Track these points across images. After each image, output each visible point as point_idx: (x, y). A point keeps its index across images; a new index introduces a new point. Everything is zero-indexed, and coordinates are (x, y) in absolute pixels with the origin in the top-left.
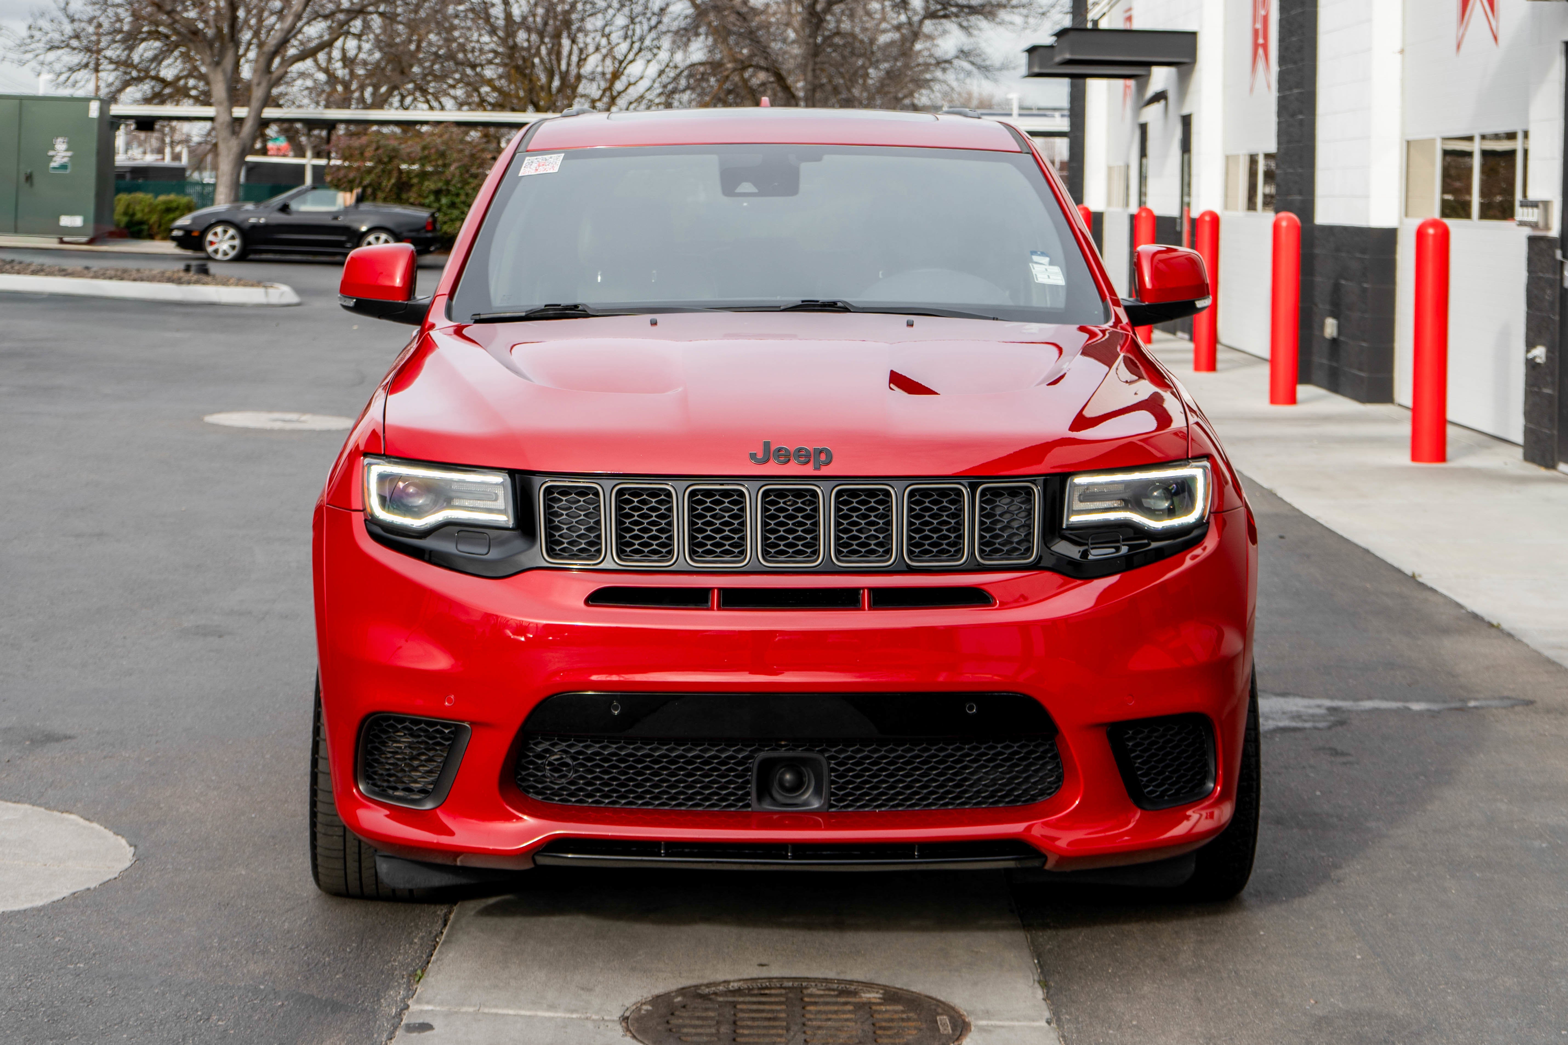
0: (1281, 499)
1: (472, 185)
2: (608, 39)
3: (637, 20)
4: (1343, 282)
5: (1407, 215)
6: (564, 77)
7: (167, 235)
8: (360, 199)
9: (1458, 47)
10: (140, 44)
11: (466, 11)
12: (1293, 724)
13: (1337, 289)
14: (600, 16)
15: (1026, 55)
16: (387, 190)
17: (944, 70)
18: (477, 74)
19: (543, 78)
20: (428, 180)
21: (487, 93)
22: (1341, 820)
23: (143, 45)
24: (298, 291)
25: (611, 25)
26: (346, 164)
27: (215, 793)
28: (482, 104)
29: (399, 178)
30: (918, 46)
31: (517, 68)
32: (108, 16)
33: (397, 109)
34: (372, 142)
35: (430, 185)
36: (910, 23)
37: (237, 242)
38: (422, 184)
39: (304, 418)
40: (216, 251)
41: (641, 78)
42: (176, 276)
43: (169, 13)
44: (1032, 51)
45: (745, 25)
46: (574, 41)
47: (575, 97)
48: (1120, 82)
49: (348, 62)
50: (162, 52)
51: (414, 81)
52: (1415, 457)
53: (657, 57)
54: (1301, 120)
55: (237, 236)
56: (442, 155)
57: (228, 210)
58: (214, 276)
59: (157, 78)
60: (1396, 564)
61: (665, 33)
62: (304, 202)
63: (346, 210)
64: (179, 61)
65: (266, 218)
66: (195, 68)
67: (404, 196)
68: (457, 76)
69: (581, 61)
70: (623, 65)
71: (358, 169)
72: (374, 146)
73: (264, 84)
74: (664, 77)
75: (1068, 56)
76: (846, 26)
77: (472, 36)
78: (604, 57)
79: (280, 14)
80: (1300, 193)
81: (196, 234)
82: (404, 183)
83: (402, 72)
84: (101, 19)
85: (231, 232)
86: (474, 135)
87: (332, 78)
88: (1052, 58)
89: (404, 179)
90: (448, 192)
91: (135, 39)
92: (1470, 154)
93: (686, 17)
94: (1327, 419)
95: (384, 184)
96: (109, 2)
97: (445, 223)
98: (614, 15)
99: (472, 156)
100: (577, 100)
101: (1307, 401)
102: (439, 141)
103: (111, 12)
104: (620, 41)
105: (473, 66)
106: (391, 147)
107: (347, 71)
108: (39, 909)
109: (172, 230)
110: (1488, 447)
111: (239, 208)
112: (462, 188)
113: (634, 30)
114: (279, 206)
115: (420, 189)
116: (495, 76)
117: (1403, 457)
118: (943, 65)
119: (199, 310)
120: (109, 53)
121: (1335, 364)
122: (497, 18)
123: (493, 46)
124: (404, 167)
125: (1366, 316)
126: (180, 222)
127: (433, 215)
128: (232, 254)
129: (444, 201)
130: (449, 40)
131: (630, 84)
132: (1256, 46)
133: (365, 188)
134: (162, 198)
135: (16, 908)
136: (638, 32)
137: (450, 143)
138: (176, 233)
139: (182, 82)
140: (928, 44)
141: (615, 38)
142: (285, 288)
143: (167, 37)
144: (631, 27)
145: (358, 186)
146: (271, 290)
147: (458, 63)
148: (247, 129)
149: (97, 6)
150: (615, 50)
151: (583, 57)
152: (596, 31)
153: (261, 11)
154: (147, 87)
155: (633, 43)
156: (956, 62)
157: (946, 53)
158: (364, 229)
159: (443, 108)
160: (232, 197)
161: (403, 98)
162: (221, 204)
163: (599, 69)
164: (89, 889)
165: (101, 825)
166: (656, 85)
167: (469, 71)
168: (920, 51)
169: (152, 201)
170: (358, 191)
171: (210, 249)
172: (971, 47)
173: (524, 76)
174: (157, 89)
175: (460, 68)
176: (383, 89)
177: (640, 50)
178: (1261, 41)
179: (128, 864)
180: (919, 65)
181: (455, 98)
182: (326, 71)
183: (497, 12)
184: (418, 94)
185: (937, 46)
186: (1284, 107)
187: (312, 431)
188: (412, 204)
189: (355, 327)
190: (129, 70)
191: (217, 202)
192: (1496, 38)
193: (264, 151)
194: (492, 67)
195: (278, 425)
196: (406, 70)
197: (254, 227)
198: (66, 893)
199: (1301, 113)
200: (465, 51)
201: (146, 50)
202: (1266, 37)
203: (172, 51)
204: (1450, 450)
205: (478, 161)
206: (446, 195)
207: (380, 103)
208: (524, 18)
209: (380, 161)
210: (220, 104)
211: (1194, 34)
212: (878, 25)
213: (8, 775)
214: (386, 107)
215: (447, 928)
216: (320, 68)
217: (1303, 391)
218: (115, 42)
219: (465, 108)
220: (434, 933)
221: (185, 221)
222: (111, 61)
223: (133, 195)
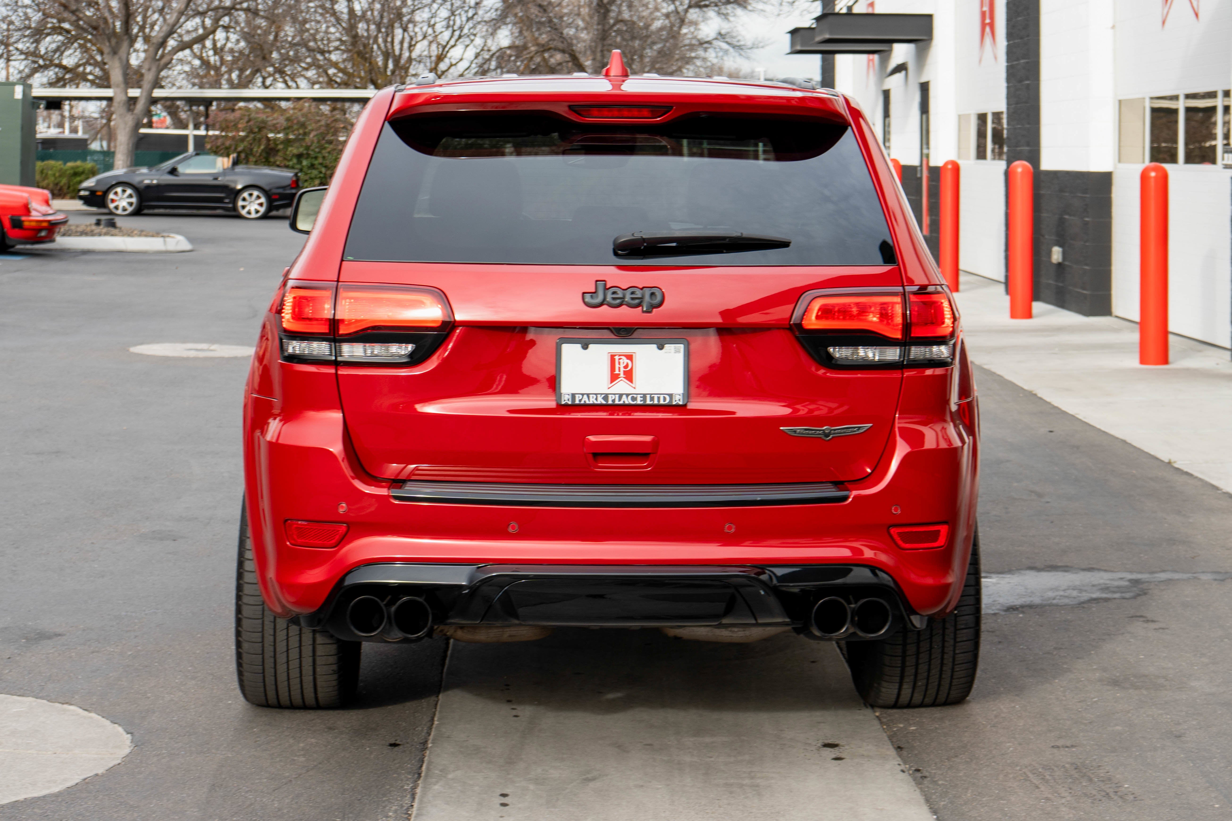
0: (1041, 399)
1: (328, 150)
2: (433, 29)
3: (457, 13)
4: (1067, 217)
5: (1120, 161)
6: (397, 60)
7: (75, 195)
8: (235, 163)
9: (1164, 23)
10: (45, 38)
11: (316, 7)
12: (1104, 595)
13: (1061, 222)
14: (427, 9)
15: (789, 36)
16: (258, 154)
17: (706, 50)
18: (325, 59)
19: (380, 61)
20: (292, 146)
21: (335, 75)
22: (1167, 680)
23: (49, 39)
24: (190, 240)
25: (435, 17)
26: (223, 134)
27: (193, 682)
28: (331, 83)
29: (268, 145)
30: (684, 31)
31: (359, 53)
32: (18, 15)
33: (259, 87)
34: (244, 115)
35: (293, 150)
36: (677, 12)
37: (134, 200)
38: (287, 149)
39: (214, 347)
40: (116, 208)
41: (461, 60)
42: (89, 229)
43: (73, 12)
44: (795, 32)
45: (546, 15)
46: (405, 30)
47: (407, 76)
48: (864, 57)
49: (217, 51)
50: (63, 44)
51: (273, 65)
52: (1143, 361)
53: (474, 42)
54: (1028, 85)
55: (134, 195)
56: (303, 125)
57: (126, 173)
58: (120, 228)
59: (60, 66)
60: (1152, 453)
61: (479, 23)
62: (189, 166)
63: (225, 172)
64: (78, 50)
65: (157, 180)
66: (92, 57)
67: (272, 160)
68: (309, 60)
69: (411, 47)
70: (447, 49)
71: (233, 138)
72: (246, 119)
73: (154, 69)
74: (480, 58)
75: (827, 36)
76: (626, 15)
77: (321, 27)
78: (431, 43)
79: (161, 11)
80: (1028, 145)
81: (99, 193)
82: (271, 149)
83: (264, 58)
84: (13, 18)
85: (129, 191)
86: (325, 108)
87: (205, 63)
88: (814, 39)
89: (272, 146)
90: (308, 155)
91: (41, 35)
92: (1175, 111)
93: (496, 10)
94: (1060, 329)
95: (255, 150)
96: (20, 4)
97: (306, 181)
98: (439, 8)
99: (327, 125)
100: (408, 78)
101: (1040, 315)
102: (299, 114)
103: (20, 12)
104: (444, 30)
105: (322, 52)
106: (260, 119)
107: (217, 58)
108: (57, 795)
109: (80, 190)
110: (1200, 351)
111: (134, 172)
112: (319, 152)
113: (454, 20)
114: (169, 169)
115: (285, 154)
116: (340, 60)
117: (1133, 361)
118: (705, 45)
119: (109, 257)
120: (20, 46)
121: (1061, 284)
122: (342, 13)
123: (338, 35)
124: (271, 135)
125: (1087, 244)
126: (86, 184)
127: (296, 175)
128: (130, 209)
129: (305, 163)
130: (302, 31)
131: (451, 65)
132: (983, 26)
133: (239, 153)
134: (70, 164)
135: (36, 795)
136: (458, 23)
137: (309, 115)
138: (82, 193)
139: (81, 69)
140: (692, 29)
141: (439, 27)
142: (180, 238)
143: (68, 31)
144: (452, 18)
145: (233, 153)
146: (168, 239)
147: (309, 49)
148: (140, 106)
149: (9, 8)
150: (439, 37)
151: (413, 43)
152: (423, 21)
153: (146, 10)
154: (51, 74)
155: (454, 31)
156: (715, 43)
157: (707, 36)
158: (239, 187)
159: (298, 87)
160: (129, 163)
161: (264, 79)
162: (120, 170)
163: (426, 53)
164: (97, 775)
165: (99, 715)
166: (474, 65)
167: (320, 57)
168: (686, 34)
169: (62, 166)
170: (233, 156)
171: (112, 206)
172: (729, 30)
173: (365, 59)
174: (60, 75)
175: (312, 54)
176: (248, 72)
177: (460, 37)
178: (988, 21)
179: (127, 751)
180: (685, 46)
181: (308, 79)
182: (201, 58)
183: (341, 7)
184: (277, 76)
185: (699, 29)
186: (1012, 74)
187: (222, 358)
188: (278, 166)
189: (242, 269)
190: (36, 59)
191: (116, 167)
192: (1197, 15)
193: (150, 125)
194: (338, 52)
195: (192, 354)
196: (267, 56)
197: (149, 187)
198: (77, 779)
199: (1028, 79)
200: (315, 40)
201: (49, 43)
202: (992, 17)
203: (72, 44)
204: (1172, 354)
205: (332, 130)
206: (307, 158)
207: (244, 83)
208: (364, 13)
209: (251, 131)
210: (118, 86)
211: (930, 17)
212: (651, 13)
213: (10, 671)
214: (250, 86)
215: (417, 800)
216: (195, 56)
217: (1038, 307)
218: (25, 36)
219: (317, 86)
220: (406, 806)
221: (90, 183)
222: (22, 52)
223: (46, 162)
